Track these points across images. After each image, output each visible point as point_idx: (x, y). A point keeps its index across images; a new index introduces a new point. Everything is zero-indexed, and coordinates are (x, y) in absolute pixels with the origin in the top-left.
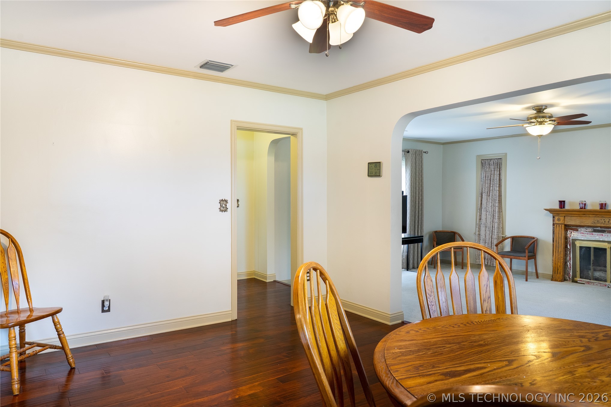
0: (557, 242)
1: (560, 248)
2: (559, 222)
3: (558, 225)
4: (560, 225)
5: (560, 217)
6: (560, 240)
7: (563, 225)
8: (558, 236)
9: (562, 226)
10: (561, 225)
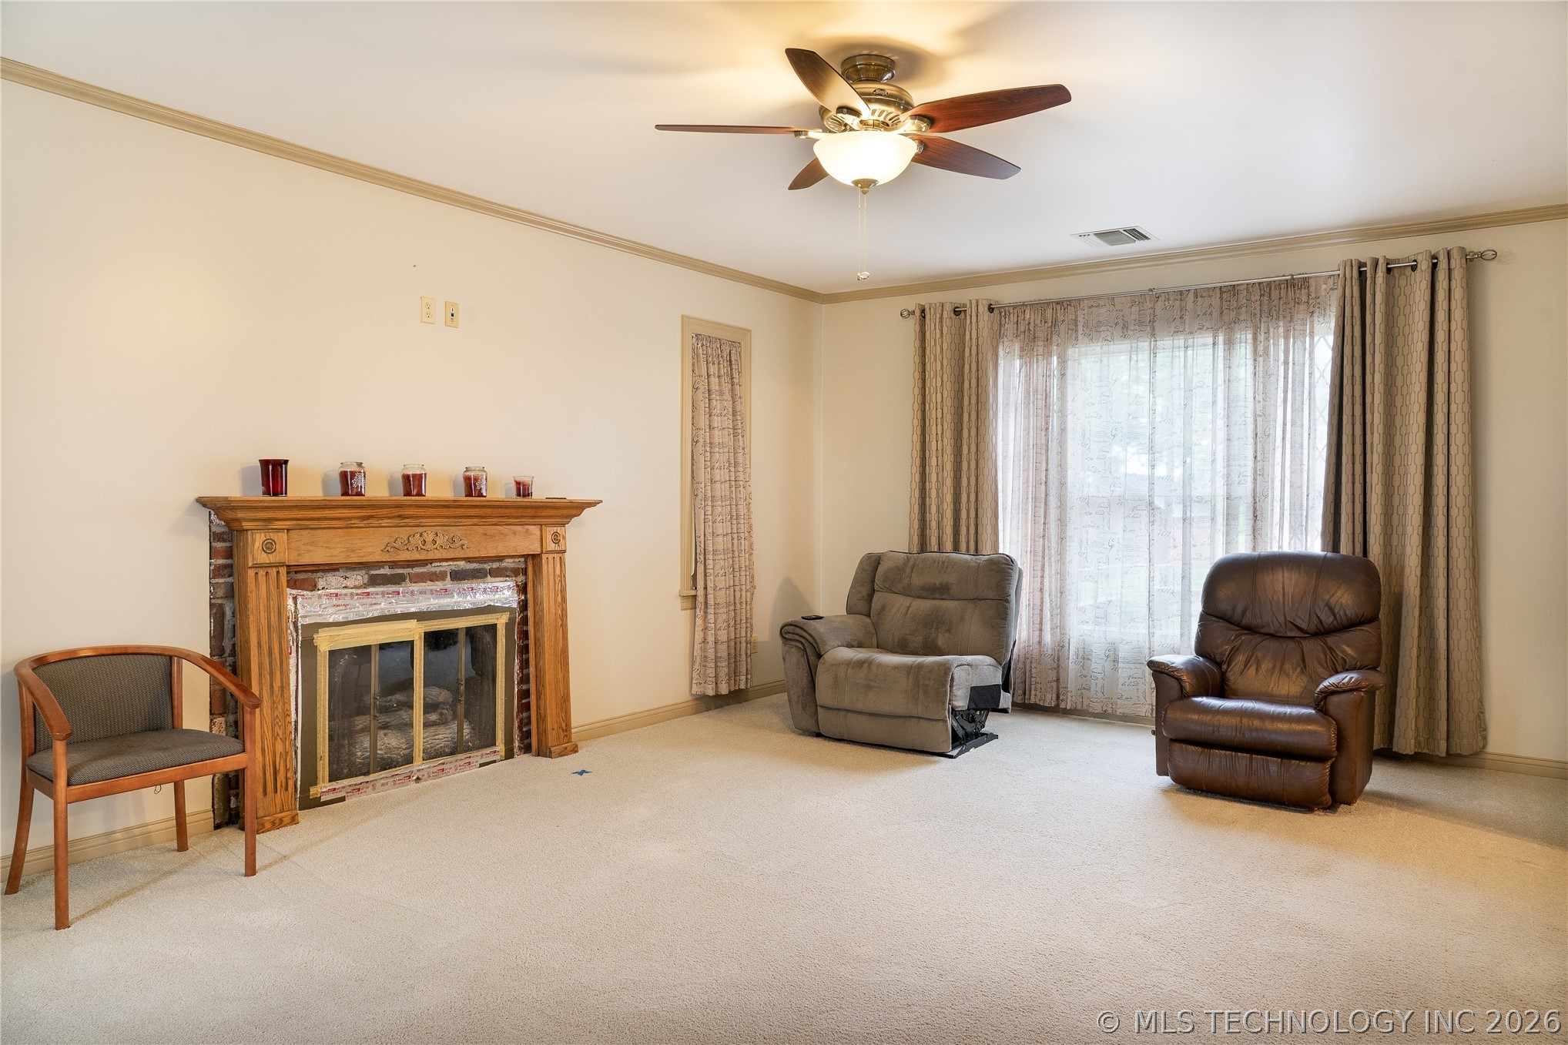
0: (265, 647)
1: (278, 673)
2: (272, 559)
3: (262, 572)
4: (270, 570)
5: (272, 535)
6: (275, 636)
7: (283, 571)
8: (264, 622)
9: (278, 572)
10: (275, 570)
